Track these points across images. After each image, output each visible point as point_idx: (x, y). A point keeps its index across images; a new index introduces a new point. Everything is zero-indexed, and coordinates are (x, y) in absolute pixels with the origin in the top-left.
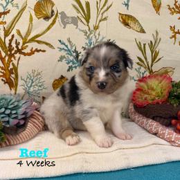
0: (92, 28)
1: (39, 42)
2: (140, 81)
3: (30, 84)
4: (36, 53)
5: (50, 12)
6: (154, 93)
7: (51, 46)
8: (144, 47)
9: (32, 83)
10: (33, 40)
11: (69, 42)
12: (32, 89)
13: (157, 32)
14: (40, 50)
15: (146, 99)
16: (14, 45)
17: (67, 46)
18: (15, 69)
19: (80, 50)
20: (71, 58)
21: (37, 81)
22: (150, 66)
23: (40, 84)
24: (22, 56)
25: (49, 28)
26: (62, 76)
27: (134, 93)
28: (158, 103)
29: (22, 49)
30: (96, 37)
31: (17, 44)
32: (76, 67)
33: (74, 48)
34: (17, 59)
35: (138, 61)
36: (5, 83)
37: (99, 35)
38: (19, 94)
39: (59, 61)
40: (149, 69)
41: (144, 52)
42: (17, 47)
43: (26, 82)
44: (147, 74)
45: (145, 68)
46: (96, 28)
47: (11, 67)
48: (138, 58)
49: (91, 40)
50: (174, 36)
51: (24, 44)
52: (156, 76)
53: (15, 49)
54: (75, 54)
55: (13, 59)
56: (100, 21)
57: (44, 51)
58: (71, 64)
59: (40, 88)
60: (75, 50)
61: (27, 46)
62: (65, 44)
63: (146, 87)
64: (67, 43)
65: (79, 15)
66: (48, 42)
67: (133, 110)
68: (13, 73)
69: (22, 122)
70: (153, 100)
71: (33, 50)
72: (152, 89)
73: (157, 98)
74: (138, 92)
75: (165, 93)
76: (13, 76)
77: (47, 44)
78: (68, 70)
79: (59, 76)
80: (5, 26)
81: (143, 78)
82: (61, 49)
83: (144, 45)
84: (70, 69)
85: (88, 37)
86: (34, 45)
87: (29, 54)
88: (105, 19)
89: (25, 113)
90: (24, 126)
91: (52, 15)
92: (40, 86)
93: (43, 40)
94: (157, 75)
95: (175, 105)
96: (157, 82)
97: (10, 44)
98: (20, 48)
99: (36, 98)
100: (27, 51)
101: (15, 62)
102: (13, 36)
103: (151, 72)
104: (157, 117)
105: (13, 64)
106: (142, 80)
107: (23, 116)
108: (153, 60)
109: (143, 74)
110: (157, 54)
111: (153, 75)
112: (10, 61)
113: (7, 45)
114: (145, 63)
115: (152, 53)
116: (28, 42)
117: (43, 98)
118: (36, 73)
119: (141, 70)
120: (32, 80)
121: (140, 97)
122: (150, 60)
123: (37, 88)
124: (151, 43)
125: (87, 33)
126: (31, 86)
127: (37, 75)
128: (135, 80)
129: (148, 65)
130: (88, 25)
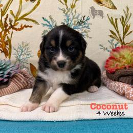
0: (69, 7)
1: (27, 20)
2: (114, 50)
3: (20, 53)
4: (25, 28)
6: (124, 61)
7: (36, 23)
8: (116, 22)
9: (22, 52)
10: (22, 18)
11: (51, 18)
12: (21, 57)
13: (127, 8)
14: (28, 26)
16: (8, 22)
17: (49, 22)
18: (9, 41)
21: (26, 51)
22: (122, 38)
23: (28, 53)
24: (14, 31)
25: (34, 8)
27: (107, 61)
29: (14, 25)
30: (72, 14)
31: (11, 22)
33: (55, 24)
34: (10, 33)
35: (111, 34)
36: (2, 52)
37: (75, 12)
39: (43, 34)
40: (121, 40)
41: (116, 26)
42: (11, 24)
43: (17, 51)
44: (120, 45)
45: (118, 40)
46: (73, 6)
47: (6, 39)
48: (111, 31)
49: (69, 16)
51: (16, 21)
52: (128, 47)
53: (9, 25)
55: (7, 33)
56: (76, 1)
57: (31, 27)
61: (18, 23)
62: (47, 21)
64: (49, 20)
66: (34, 19)
68: (7, 44)
69: (6, 80)
71: (23, 26)
72: (123, 57)
74: (111, 60)
76: (8, 46)
77: (33, 21)
80: (2, 8)
81: (116, 48)
82: (44, 25)
83: (116, 19)
85: (66, 14)
86: (24, 22)
87: (19, 30)
92: (28, 55)
93: (30, 18)
97: (5, 21)
98: (13, 24)
99: (25, 64)
100: (18, 27)
101: (9, 36)
102: (7, 15)
103: (123, 43)
105: (7, 37)
107: (8, 76)
108: (125, 33)
109: (116, 45)
110: (128, 28)
112: (5, 35)
113: (3, 23)
114: (118, 36)
115: (124, 28)
116: (19, 20)
117: (30, 64)
118: (25, 44)
119: (113, 42)
120: (22, 50)
121: (113, 64)
122: (121, 33)
123: (25, 56)
124: (122, 17)
125: (65, 11)
126: (21, 55)
127: (26, 46)
128: (109, 51)
129: (120, 37)
130: (66, 5)
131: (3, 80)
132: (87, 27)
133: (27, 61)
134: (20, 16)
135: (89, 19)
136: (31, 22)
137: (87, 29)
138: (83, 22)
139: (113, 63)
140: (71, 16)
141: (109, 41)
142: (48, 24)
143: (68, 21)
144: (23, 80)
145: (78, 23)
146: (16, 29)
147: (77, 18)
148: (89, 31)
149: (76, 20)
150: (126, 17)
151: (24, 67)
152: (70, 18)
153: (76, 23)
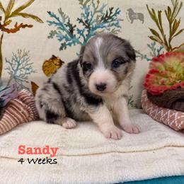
1: (24, 15)
2: (155, 60)
3: (16, 66)
4: (21, 29)
6: (174, 75)
7: (39, 20)
8: (160, 16)
9: (19, 65)
10: (16, 13)
11: (61, 13)
12: (18, 73)
14: (26, 25)
15: (163, 83)
17: (58, 19)
19: (74, 22)
20: (64, 33)
21: (24, 63)
22: (167, 40)
23: (28, 67)
24: (5, 33)
26: (53, 56)
27: (148, 76)
28: (179, 87)
29: (5, 25)
30: (94, 5)
32: (70, 44)
33: (67, 21)
35: (151, 35)
39: (49, 37)
41: (159, 23)
43: (11, 64)
44: (164, 51)
45: (161, 43)
48: (151, 30)
49: (87, 9)
51: (6, 18)
54: (68, 28)
57: (31, 26)
58: (64, 41)
59: (28, 72)
60: (69, 23)
61: (10, 21)
62: (55, 16)
63: (163, 69)
64: (58, 15)
66: (35, 15)
67: (146, 99)
70: (172, 84)
71: (18, 25)
72: (172, 70)
73: (178, 82)
74: (152, 75)
77: (34, 17)
78: (61, 49)
79: (51, 56)
81: (159, 56)
82: (51, 23)
83: (160, 12)
84: (63, 47)
85: (84, 6)
86: (19, 20)
87: (13, 31)
92: (28, 69)
93: (28, 13)
94: (178, 52)
96: (178, 61)
98: (2, 23)
99: (24, 84)
100: (11, 27)
103: (169, 48)
106: (158, 59)
108: (172, 33)
109: (158, 51)
110: (177, 24)
111: (171, 52)
114: (161, 37)
115: (170, 25)
116: (11, 16)
117: (32, 83)
118: (22, 53)
119: (155, 46)
120: (18, 62)
121: (156, 81)
122: (167, 33)
123: (24, 71)
124: (169, 8)
126: (17, 69)
127: (24, 56)
128: (148, 60)
129: (165, 39)
132: (117, 25)
133: (26, 78)
134: (13, 10)
135: (118, 13)
136: (31, 19)
137: (117, 29)
138: (110, 18)
139: (157, 79)
140: (92, 9)
141: (149, 45)
142: (57, 21)
143: (88, 16)
144: (22, 109)
145: (102, 19)
146: (8, 31)
147: (101, 11)
148: (119, 31)
149: (99, 14)
150: (175, 8)
151: (22, 88)
152: (89, 11)
153: (100, 18)
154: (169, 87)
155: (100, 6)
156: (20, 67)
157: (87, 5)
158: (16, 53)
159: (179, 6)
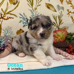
0: (34, 9)
1: (11, 14)
3: (7, 32)
4: (9, 19)
5: (16, 1)
6: (59, 37)
7: (16, 16)
9: (8, 31)
10: (8, 13)
11: (24, 14)
13: (61, 12)
14: (11, 18)
15: (56, 40)
17: (23, 16)
20: (25, 21)
22: (58, 26)
23: (11, 32)
24: (3, 20)
25: (15, 8)
26: (21, 29)
28: (61, 42)
29: (4, 17)
30: (35, 13)
32: (27, 25)
34: (1, 21)
38: (2, 36)
39: (19, 22)
41: (56, 20)
43: (5, 31)
44: (57, 29)
45: (56, 27)
46: (36, 9)
49: (33, 14)
50: (69, 14)
51: (4, 14)
52: (60, 30)
53: (0, 17)
56: (37, 6)
57: (13, 18)
58: (25, 24)
59: (11, 34)
60: (27, 18)
61: (6, 16)
63: (56, 35)
65: (29, 3)
66: (14, 14)
69: (3, 48)
70: (59, 40)
72: (59, 36)
73: (61, 40)
75: (64, 37)
78: (23, 27)
79: (20, 29)
81: (55, 31)
82: (20, 18)
83: (56, 17)
86: (9, 16)
87: (7, 19)
88: (40, 5)
89: (4, 45)
90: (3, 50)
91: (17, 3)
92: (11, 33)
95: (68, 43)
96: (61, 33)
98: (2, 16)
99: (9, 38)
100: (6, 18)
103: (59, 28)
104: (60, 47)
107: (3, 46)
108: (60, 23)
109: (55, 29)
110: (61, 21)
111: (59, 30)
115: (59, 21)
116: (6, 14)
117: (12, 38)
119: (54, 28)
122: (58, 23)
123: (9, 34)
124: (59, 16)
125: (32, 11)
126: (7, 33)
127: (10, 28)
130: (32, 8)
131: (1, 49)
133: (10, 36)
136: (13, 16)
142: (22, 17)
146: (5, 19)
152: (34, 15)
154: (58, 41)
155: (38, 13)
156: (8, 32)
157: (33, 12)
158: (7, 27)
159: (62, 15)
